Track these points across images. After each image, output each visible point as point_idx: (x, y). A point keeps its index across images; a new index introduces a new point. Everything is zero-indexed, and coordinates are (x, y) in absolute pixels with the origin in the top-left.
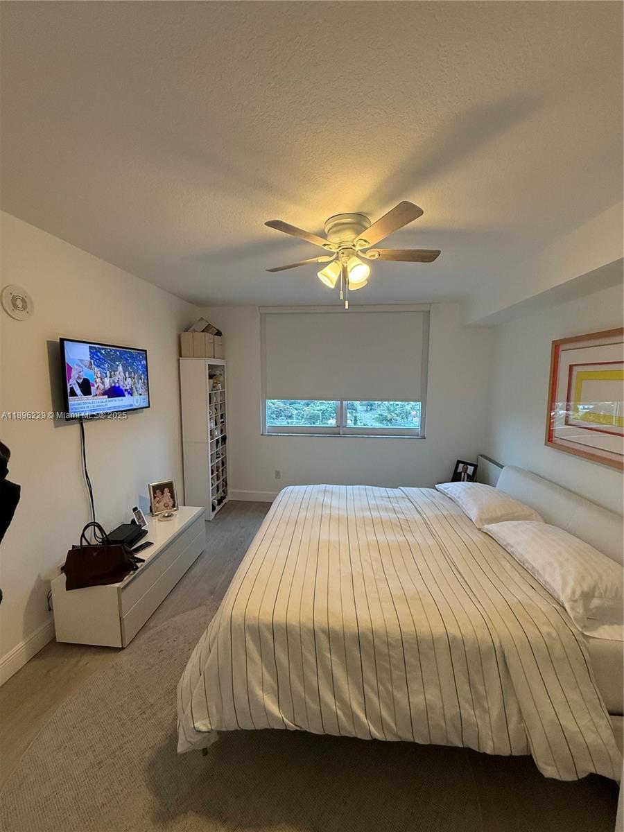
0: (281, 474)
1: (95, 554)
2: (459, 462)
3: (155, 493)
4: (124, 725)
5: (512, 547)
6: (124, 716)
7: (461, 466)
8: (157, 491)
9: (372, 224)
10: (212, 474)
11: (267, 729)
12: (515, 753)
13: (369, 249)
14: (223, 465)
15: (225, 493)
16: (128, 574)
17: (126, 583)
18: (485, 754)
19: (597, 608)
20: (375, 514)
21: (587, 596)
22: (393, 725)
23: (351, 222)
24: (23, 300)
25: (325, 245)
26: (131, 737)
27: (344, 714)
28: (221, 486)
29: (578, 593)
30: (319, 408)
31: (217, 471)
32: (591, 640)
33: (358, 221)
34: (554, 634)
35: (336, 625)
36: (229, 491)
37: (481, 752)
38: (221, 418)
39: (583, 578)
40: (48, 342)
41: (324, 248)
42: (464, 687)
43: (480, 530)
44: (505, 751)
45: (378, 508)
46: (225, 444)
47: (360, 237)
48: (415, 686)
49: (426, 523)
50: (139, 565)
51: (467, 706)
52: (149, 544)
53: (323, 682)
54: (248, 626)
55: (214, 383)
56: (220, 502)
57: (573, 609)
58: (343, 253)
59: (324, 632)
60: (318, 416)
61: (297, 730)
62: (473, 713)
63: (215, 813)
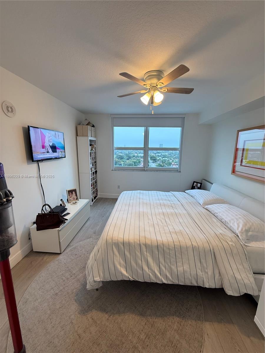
0: (120, 187)
1: (48, 217)
2: (194, 182)
3: (69, 193)
4: (64, 281)
5: (217, 214)
6: (64, 278)
7: (195, 183)
8: (70, 193)
9: (165, 76)
10: (92, 186)
11: (122, 280)
12: (217, 287)
13: (163, 87)
14: (96, 183)
15: (97, 195)
16: (61, 225)
17: (61, 228)
18: (206, 288)
19: (251, 235)
20: (161, 202)
21: (247, 231)
22: (171, 278)
23: (156, 74)
24: (11, 108)
25: (144, 85)
26: (67, 285)
27: (152, 274)
28: (95, 192)
29: (244, 229)
30: (133, 161)
31: (94, 185)
32: (248, 247)
33: (159, 74)
34: (234, 245)
35: (149, 242)
36: (98, 194)
37: (204, 287)
38: (95, 163)
39: (246, 225)
40: (22, 127)
41: (144, 86)
42: (198, 264)
43: (204, 208)
44: (213, 286)
45: (162, 200)
46: (96, 174)
47: (160, 81)
48: (179, 264)
49: (182, 205)
50: (66, 221)
51: (199, 271)
52: (68, 214)
53: (144, 263)
54: (114, 243)
55: (92, 148)
56: (95, 198)
57: (241, 236)
58: (152, 89)
59: (144, 244)
60: (133, 164)
61: (134, 280)
62: (201, 273)
63: (103, 310)
